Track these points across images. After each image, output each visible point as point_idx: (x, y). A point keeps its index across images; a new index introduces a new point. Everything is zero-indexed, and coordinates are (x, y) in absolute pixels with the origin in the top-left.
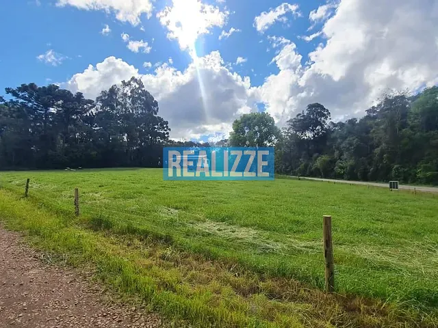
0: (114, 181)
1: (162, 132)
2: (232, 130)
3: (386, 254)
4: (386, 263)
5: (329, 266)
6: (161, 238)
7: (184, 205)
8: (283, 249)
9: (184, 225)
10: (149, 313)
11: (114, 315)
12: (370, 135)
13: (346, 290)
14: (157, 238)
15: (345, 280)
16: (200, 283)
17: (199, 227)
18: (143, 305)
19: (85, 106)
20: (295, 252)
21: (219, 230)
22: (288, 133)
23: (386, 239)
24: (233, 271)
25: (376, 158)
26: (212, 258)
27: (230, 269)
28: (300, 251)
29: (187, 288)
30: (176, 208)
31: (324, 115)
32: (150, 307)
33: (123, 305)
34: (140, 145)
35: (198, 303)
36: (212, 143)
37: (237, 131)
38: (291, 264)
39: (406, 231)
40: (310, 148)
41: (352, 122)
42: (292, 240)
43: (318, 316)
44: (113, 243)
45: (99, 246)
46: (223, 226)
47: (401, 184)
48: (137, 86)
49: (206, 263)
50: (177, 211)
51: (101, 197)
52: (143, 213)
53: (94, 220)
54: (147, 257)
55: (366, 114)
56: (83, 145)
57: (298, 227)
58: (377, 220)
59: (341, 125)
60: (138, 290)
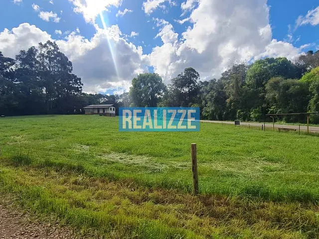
0: (35, 126)
1: (76, 86)
2: (132, 86)
3: (230, 166)
4: (230, 172)
5: (195, 177)
6: (74, 168)
7: (94, 142)
8: (166, 169)
9: (93, 157)
10: (62, 226)
11: (32, 232)
12: (224, 90)
13: (206, 192)
14: (71, 168)
15: (205, 186)
16: (105, 199)
17: (105, 157)
18: (58, 221)
19: (5, 64)
20: (174, 170)
21: (121, 159)
22: (172, 88)
23: (231, 157)
24: (130, 188)
25: (228, 105)
26: (114, 179)
27: (128, 185)
28: (177, 169)
29: (95, 203)
30: (88, 145)
31: (195, 76)
32: (63, 222)
33: (40, 223)
34: (58, 96)
35: (102, 214)
36: (117, 96)
37: (135, 86)
38: (171, 178)
39: (243, 151)
40: (187, 99)
41: (213, 81)
42: (173, 162)
43: (187, 211)
44: (32, 176)
45: (19, 178)
46: (124, 155)
47: (241, 122)
48: (53, 48)
49: (110, 184)
50: (88, 147)
51: (21, 139)
52: (59, 150)
53: (15, 158)
54: (63, 184)
55: (221, 76)
56: (4, 97)
57: (177, 153)
58: (227, 145)
59: (206, 83)
60: (53, 210)
